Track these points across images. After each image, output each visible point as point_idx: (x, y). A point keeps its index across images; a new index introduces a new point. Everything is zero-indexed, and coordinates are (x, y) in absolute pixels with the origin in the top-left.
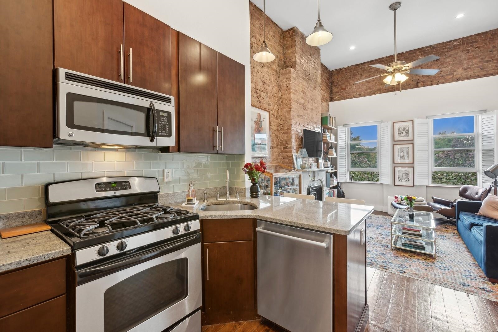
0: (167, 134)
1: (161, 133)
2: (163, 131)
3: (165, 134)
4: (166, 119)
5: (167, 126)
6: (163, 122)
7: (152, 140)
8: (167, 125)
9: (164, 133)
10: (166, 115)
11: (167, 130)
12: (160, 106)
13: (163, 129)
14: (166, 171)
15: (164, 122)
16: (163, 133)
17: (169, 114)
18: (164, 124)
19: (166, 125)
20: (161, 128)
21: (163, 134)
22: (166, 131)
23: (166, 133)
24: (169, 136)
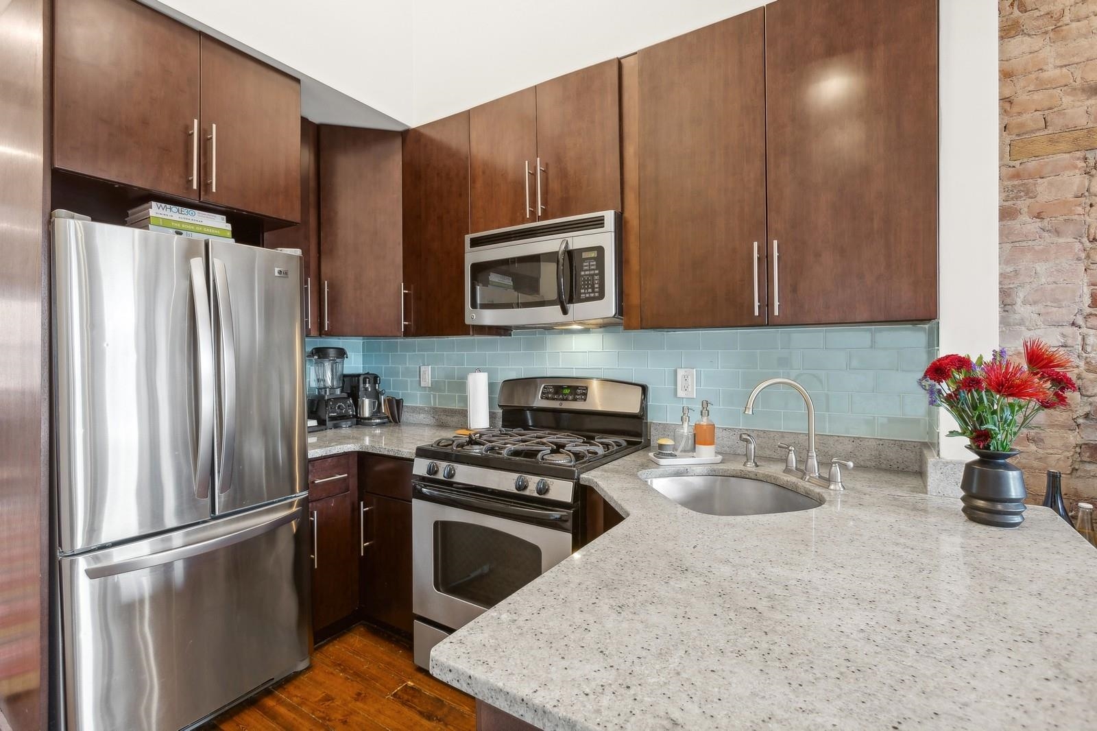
0: (597, 294)
1: (585, 293)
2: (587, 289)
3: (592, 295)
4: (595, 263)
5: (596, 277)
6: (587, 270)
7: (565, 312)
8: (596, 275)
9: (590, 293)
10: (594, 254)
11: (596, 286)
12: (580, 240)
13: (588, 285)
14: (681, 373)
15: (589, 270)
16: (588, 293)
17: (600, 250)
18: (589, 275)
19: (593, 275)
20: (584, 285)
21: (587, 295)
22: (593, 288)
23: (593, 292)
24: (601, 296)
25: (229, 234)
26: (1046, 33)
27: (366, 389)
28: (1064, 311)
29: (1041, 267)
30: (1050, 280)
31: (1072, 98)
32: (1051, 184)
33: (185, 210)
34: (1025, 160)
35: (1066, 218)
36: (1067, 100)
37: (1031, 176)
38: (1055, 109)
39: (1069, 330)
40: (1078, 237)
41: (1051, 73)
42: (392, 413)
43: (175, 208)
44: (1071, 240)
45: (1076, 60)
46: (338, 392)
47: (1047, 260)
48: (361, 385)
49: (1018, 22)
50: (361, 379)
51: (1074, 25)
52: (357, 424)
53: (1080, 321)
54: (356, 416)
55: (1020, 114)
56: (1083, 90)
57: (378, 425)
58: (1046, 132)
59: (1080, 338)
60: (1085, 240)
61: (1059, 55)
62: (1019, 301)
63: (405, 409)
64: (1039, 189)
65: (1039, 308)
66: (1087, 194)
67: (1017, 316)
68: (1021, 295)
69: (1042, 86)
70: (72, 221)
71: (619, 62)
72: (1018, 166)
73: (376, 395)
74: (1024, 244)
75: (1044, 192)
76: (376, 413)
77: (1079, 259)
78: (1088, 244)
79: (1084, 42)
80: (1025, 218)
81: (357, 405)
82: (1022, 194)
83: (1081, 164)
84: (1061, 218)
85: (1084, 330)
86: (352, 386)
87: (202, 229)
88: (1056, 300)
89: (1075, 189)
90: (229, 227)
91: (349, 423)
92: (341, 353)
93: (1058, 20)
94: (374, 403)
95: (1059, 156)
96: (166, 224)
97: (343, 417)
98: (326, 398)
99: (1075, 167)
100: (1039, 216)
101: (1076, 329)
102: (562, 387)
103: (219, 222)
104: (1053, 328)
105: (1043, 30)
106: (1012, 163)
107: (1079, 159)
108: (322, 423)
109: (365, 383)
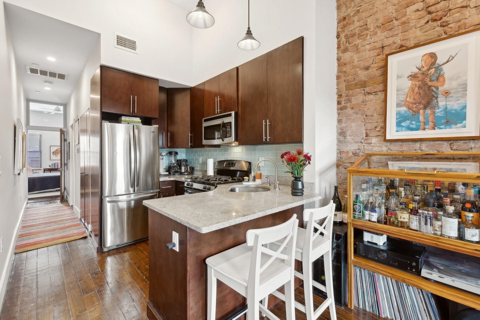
1: (227, 135)
4: (230, 126)
7: (223, 141)
11: (230, 133)
12: (226, 120)
14: (260, 158)
17: (231, 123)
19: (229, 130)
20: (227, 133)
23: (229, 135)
24: (231, 136)
25: (140, 122)
26: (354, 51)
27: (183, 164)
28: (359, 138)
29: (353, 124)
30: (355, 128)
31: (361, 71)
32: (355, 98)
33: (130, 117)
34: (349, 91)
35: (359, 109)
36: (360, 72)
37: (350, 96)
38: (357, 75)
39: (360, 144)
40: (362, 115)
41: (356, 63)
42: (191, 171)
43: (128, 117)
44: (360, 116)
45: (362, 59)
46: (175, 164)
47: (354, 122)
48: (182, 163)
49: (347, 48)
50: (182, 161)
51: (362, 48)
52: (181, 174)
53: (363, 141)
54: (180, 172)
55: (348, 76)
56: (364, 69)
57: (187, 174)
58: (354, 82)
59: (363, 147)
60: (364, 116)
61: (358, 58)
62: (348, 136)
63: (195, 170)
64: (353, 100)
65: (352, 137)
66: (365, 101)
67: (347, 140)
68: (348, 133)
69: (354, 67)
70: (106, 123)
71: (237, 68)
72: (347, 93)
73: (186, 166)
74: (349, 117)
75: (354, 101)
76: (187, 171)
77: (362, 122)
78: (365, 117)
79: (364, 53)
80: (349, 109)
81: (180, 169)
82: (348, 101)
83: (363, 92)
84: (358, 109)
85: (364, 144)
86: (179, 163)
87: (134, 122)
88: (357, 135)
89: (361, 100)
90: (140, 121)
91: (178, 174)
92: (176, 153)
93: (357, 47)
94: (186, 168)
95: (357, 89)
96: (125, 121)
97: (177, 172)
98: (172, 166)
99: (361, 93)
100: (352, 108)
101: (362, 143)
102: (230, 163)
103: (138, 120)
104: (356, 144)
105: (354, 50)
106: (346, 92)
107: (362, 90)
108: (170, 173)
109: (183, 162)
